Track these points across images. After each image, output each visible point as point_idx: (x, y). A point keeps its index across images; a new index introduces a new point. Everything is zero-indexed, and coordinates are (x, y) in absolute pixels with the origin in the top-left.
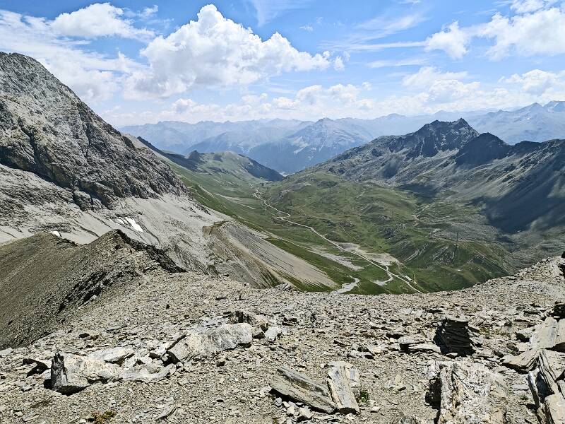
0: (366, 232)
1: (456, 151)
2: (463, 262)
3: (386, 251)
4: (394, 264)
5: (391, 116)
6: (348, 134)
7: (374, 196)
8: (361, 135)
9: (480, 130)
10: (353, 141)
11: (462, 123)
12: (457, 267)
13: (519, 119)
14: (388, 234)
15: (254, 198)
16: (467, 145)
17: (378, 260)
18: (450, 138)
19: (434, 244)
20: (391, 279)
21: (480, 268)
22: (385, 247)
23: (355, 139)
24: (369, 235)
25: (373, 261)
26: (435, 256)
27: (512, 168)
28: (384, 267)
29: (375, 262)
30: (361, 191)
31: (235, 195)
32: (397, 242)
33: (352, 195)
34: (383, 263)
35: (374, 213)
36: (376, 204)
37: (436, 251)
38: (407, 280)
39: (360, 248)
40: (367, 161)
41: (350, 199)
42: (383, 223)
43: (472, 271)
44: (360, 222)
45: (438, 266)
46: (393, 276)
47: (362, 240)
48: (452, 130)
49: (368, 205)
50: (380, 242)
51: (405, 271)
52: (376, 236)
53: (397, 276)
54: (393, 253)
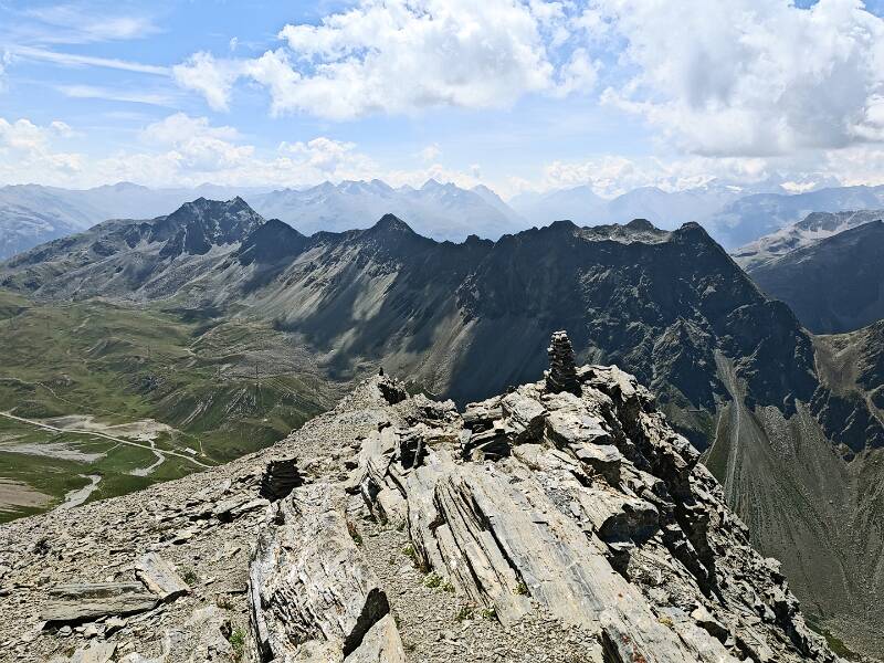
0: (102, 389)
1: (237, 246)
2: (270, 407)
3: (145, 416)
4: (164, 434)
5: (120, 187)
6: (35, 214)
7: (109, 325)
8: (66, 218)
9: (267, 215)
10: (51, 229)
11: (240, 204)
12: (262, 416)
13: (312, 202)
14: (146, 387)
16: (252, 238)
17: (132, 435)
18: (226, 225)
19: (226, 389)
20: (162, 459)
21: (293, 410)
22: (148, 407)
23: (52, 224)
24: (108, 394)
25: (121, 438)
26: (228, 408)
27: (312, 267)
28: (148, 444)
29: (126, 439)
30: (80, 321)
32: (164, 396)
33: (62, 326)
34: (144, 438)
35: (113, 355)
36: (115, 338)
37: (230, 398)
38: (190, 455)
39: (92, 421)
40: (86, 264)
41: (58, 335)
42: (133, 368)
43: (282, 417)
44: (86, 375)
45: (234, 422)
46: (164, 455)
47: (96, 406)
48: (228, 214)
49: (100, 341)
50: (133, 402)
51: (184, 441)
52: (124, 394)
53: (171, 453)
54: (158, 416)
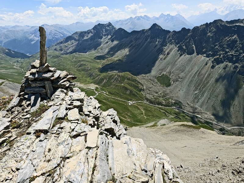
0: (80, 76)
1: (109, 37)
2: (123, 81)
3: (92, 83)
4: (97, 87)
5: (77, 23)
6: (59, 32)
7: (80, 59)
8: (65, 33)
9: (117, 27)
10: (62, 36)
11: (110, 24)
12: (121, 83)
14: (91, 75)
15: (15, 69)
16: (114, 34)
17: (89, 87)
18: (106, 31)
19: (111, 76)
20: (97, 94)
21: (130, 82)
22: (92, 81)
23: (63, 34)
24: (82, 77)
25: (87, 88)
26: (112, 81)
27: (132, 41)
28: (93, 90)
29: (88, 88)
30: (73, 58)
31: (2, 69)
32: (95, 78)
33: (69, 60)
34: (92, 88)
35: (82, 67)
36: (82, 63)
37: (113, 78)
38: (104, 93)
39: (80, 84)
40: (72, 44)
41: (69, 62)
42: (87, 71)
43: (127, 84)
44: (76, 72)
45: (114, 85)
46: (98, 93)
47: (80, 80)
48: (107, 28)
49: (78, 64)
50: (88, 79)
51: (102, 89)
52: (85, 77)
53: (99, 92)
54: (95, 83)
